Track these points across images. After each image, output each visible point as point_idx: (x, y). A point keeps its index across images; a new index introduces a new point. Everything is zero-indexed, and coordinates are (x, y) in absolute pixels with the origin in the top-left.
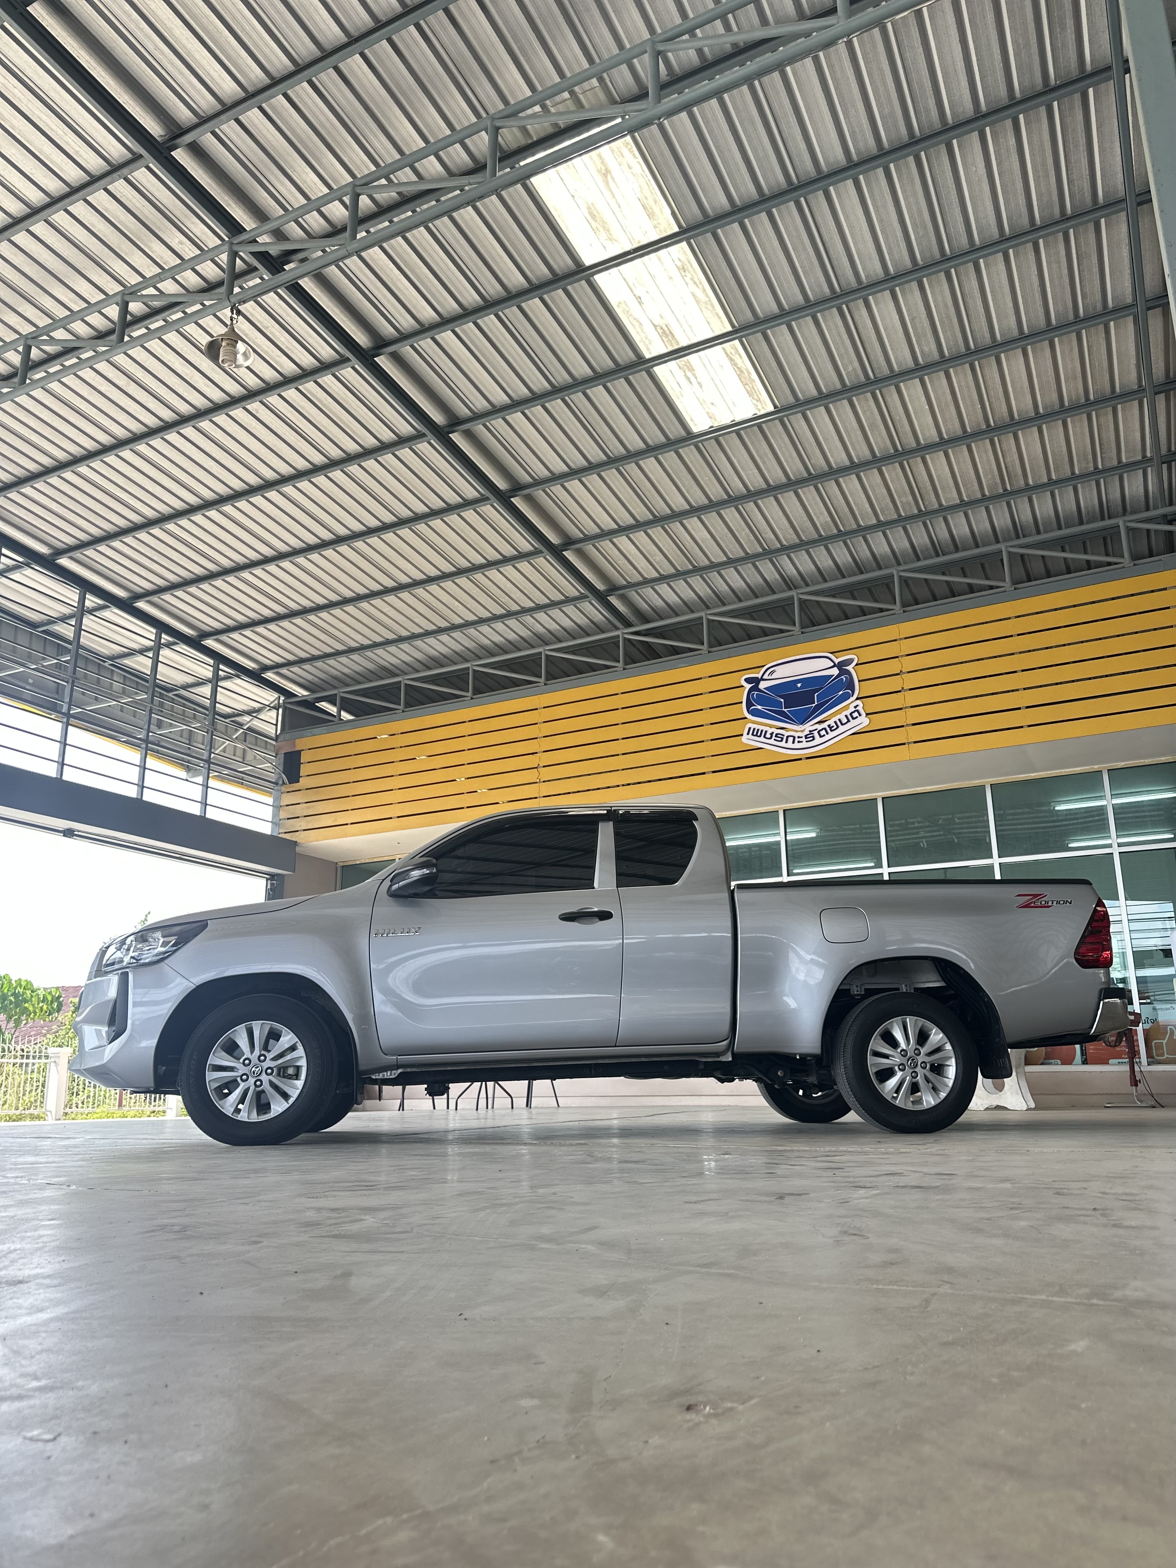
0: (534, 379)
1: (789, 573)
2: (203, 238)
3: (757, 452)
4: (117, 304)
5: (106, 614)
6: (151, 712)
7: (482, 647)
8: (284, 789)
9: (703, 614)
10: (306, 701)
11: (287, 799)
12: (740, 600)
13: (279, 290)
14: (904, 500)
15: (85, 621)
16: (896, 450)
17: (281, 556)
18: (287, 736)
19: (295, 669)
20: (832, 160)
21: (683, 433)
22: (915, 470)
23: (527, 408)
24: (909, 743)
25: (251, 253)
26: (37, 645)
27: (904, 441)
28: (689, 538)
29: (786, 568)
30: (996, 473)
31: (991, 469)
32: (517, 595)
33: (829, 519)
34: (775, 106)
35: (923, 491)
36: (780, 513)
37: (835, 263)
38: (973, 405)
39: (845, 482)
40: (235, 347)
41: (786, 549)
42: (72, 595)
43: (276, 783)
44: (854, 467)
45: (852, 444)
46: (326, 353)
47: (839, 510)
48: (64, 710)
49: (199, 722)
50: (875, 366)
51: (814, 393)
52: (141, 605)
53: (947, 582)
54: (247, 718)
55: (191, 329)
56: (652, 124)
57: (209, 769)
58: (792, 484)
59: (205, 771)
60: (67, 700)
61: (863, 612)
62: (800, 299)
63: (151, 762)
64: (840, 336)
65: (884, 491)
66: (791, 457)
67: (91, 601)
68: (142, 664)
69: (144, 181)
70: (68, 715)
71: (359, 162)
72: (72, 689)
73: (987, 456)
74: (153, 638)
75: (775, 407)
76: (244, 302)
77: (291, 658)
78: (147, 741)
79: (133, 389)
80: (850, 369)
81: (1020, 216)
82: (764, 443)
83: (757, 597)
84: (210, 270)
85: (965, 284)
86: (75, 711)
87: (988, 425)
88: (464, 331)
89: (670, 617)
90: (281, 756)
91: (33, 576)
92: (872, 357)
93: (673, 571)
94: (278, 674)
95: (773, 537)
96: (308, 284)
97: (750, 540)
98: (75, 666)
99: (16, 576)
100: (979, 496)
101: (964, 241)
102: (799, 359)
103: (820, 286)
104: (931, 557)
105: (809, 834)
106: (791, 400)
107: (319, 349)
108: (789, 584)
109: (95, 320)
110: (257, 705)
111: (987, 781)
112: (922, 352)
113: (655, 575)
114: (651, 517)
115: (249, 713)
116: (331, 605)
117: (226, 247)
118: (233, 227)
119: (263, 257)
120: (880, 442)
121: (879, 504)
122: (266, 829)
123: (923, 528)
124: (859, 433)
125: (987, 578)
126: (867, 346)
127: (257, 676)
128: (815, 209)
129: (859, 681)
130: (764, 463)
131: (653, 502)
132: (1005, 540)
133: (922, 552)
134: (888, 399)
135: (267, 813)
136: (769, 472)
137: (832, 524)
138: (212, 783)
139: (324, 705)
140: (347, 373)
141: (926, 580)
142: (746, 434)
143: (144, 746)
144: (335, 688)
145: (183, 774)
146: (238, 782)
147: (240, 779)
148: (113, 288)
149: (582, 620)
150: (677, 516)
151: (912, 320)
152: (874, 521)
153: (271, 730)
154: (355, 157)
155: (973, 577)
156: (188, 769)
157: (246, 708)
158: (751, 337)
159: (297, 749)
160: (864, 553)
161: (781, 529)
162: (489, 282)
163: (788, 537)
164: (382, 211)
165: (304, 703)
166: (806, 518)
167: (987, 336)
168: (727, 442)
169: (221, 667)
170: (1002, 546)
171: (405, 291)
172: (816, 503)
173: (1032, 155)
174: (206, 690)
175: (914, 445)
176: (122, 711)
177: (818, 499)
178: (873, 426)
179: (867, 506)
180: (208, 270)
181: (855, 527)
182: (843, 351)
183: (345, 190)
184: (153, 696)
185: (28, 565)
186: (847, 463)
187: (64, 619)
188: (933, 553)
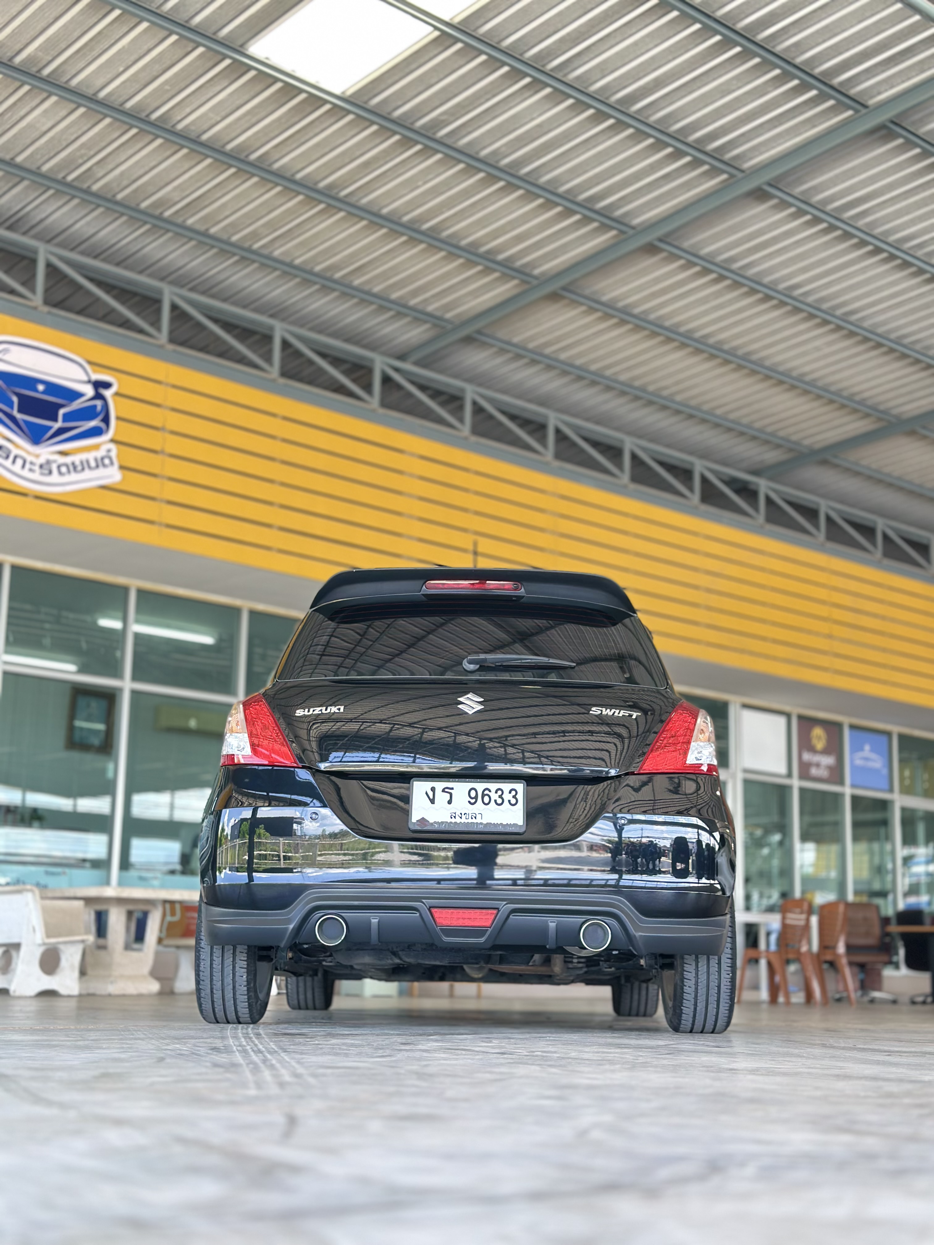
24: (160, 524)
129: (118, 418)
152: (201, 228)
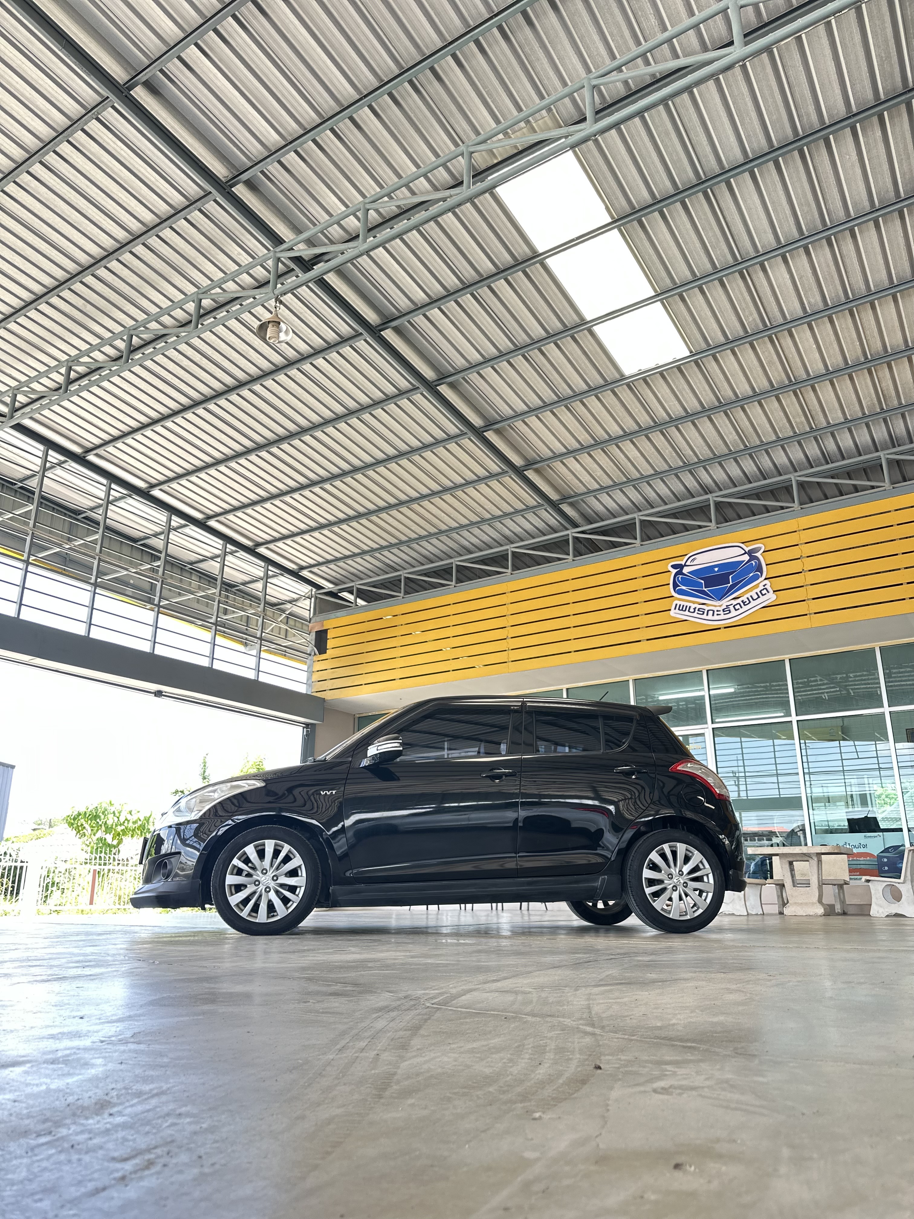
0: (501, 341)
1: (705, 481)
2: (255, 250)
3: (677, 387)
4: (193, 301)
5: (187, 530)
6: (219, 602)
7: (464, 547)
8: (316, 658)
9: (635, 515)
10: (331, 592)
11: (318, 666)
12: (666, 504)
13: (310, 284)
14: (798, 420)
15: (171, 536)
16: (790, 380)
17: (314, 483)
18: (318, 619)
19: (323, 568)
20: (731, 158)
21: (618, 376)
22: (806, 397)
23: (496, 364)
24: (810, 614)
25: (290, 258)
26: (138, 555)
27: (796, 374)
28: (623, 457)
29: (702, 477)
30: (874, 396)
31: (870, 393)
32: (488, 506)
33: (737, 437)
34: (685, 120)
35: (813, 413)
36: (697, 434)
37: (736, 238)
38: (853, 343)
39: (749, 408)
40: (278, 327)
41: (703, 463)
42: (161, 516)
43: (310, 655)
44: (757, 396)
45: (754, 378)
46: (345, 329)
47: (745, 430)
48: (156, 602)
49: (254, 609)
50: (770, 315)
51: (722, 340)
52: (212, 523)
53: (836, 484)
54: (288, 606)
55: (246, 317)
56: (589, 140)
57: (261, 645)
58: (706, 412)
59: (258, 646)
60: (158, 595)
61: (767, 509)
62: (709, 266)
63: (219, 640)
64: (742, 294)
65: (782, 414)
66: (705, 391)
67: (176, 521)
68: (213, 567)
69: (212, 211)
70: (159, 606)
71: (368, 187)
72: (162, 586)
73: (866, 383)
74: (220, 547)
75: (691, 352)
76: (285, 294)
77: (321, 560)
78: (216, 624)
79: (204, 363)
80: (751, 319)
81: (888, 191)
82: (682, 381)
83: (679, 500)
84: (259, 272)
85: (843, 248)
86: (164, 603)
87: (866, 357)
88: (447, 308)
89: (610, 519)
90: (313, 635)
91: (135, 504)
92: (768, 310)
93: (611, 483)
94: (311, 572)
95: (691, 453)
96: (332, 279)
97: (672, 456)
98: (164, 570)
99: (121, 504)
100: (860, 415)
101: (841, 213)
102: (709, 314)
103: (724, 256)
104: (822, 465)
105: (729, 689)
106: (704, 346)
107: (340, 327)
108: (706, 490)
109: (179, 313)
110: (295, 596)
111: (877, 646)
112: (809, 303)
113: (597, 486)
114: (593, 442)
115: (290, 602)
116: (350, 519)
117: (272, 254)
118: (277, 240)
119: (298, 260)
120: (777, 375)
121: (777, 424)
122: (302, 689)
123: (814, 442)
124: (759, 369)
125: (869, 480)
126: (764, 301)
127: (295, 574)
128: (719, 197)
129: (767, 565)
130: (683, 396)
131: (595, 430)
132: (883, 450)
133: (814, 461)
134: (782, 341)
135: (303, 677)
136: (687, 402)
137: (739, 441)
138: (263, 655)
139: (345, 595)
140: (361, 344)
141: (818, 483)
142: (668, 374)
143: (214, 627)
144: (353, 581)
145: (241, 648)
146: (282, 654)
147: (284, 651)
148: (191, 289)
149: (541, 525)
150: (613, 440)
151: (800, 278)
152: (774, 438)
153: (306, 614)
154: (365, 183)
155: (857, 479)
156: (246, 645)
157: (287, 599)
158: (670, 299)
159: (325, 628)
160: (766, 463)
161: (698, 447)
162: (466, 269)
163: (704, 452)
164: (387, 221)
165: (331, 594)
166: (718, 438)
167: (863, 287)
168: (652, 381)
169: (270, 568)
170: (881, 454)
171: (403, 281)
172: (726, 426)
173: (895, 143)
174: (259, 585)
175: (805, 377)
176: (198, 602)
177: (728, 422)
178: (770, 363)
179: (768, 426)
180: (258, 272)
181: (758, 443)
182: (744, 305)
183: (358, 206)
184: (221, 590)
185: (130, 496)
186: (751, 393)
187: (156, 535)
188: (823, 461)
